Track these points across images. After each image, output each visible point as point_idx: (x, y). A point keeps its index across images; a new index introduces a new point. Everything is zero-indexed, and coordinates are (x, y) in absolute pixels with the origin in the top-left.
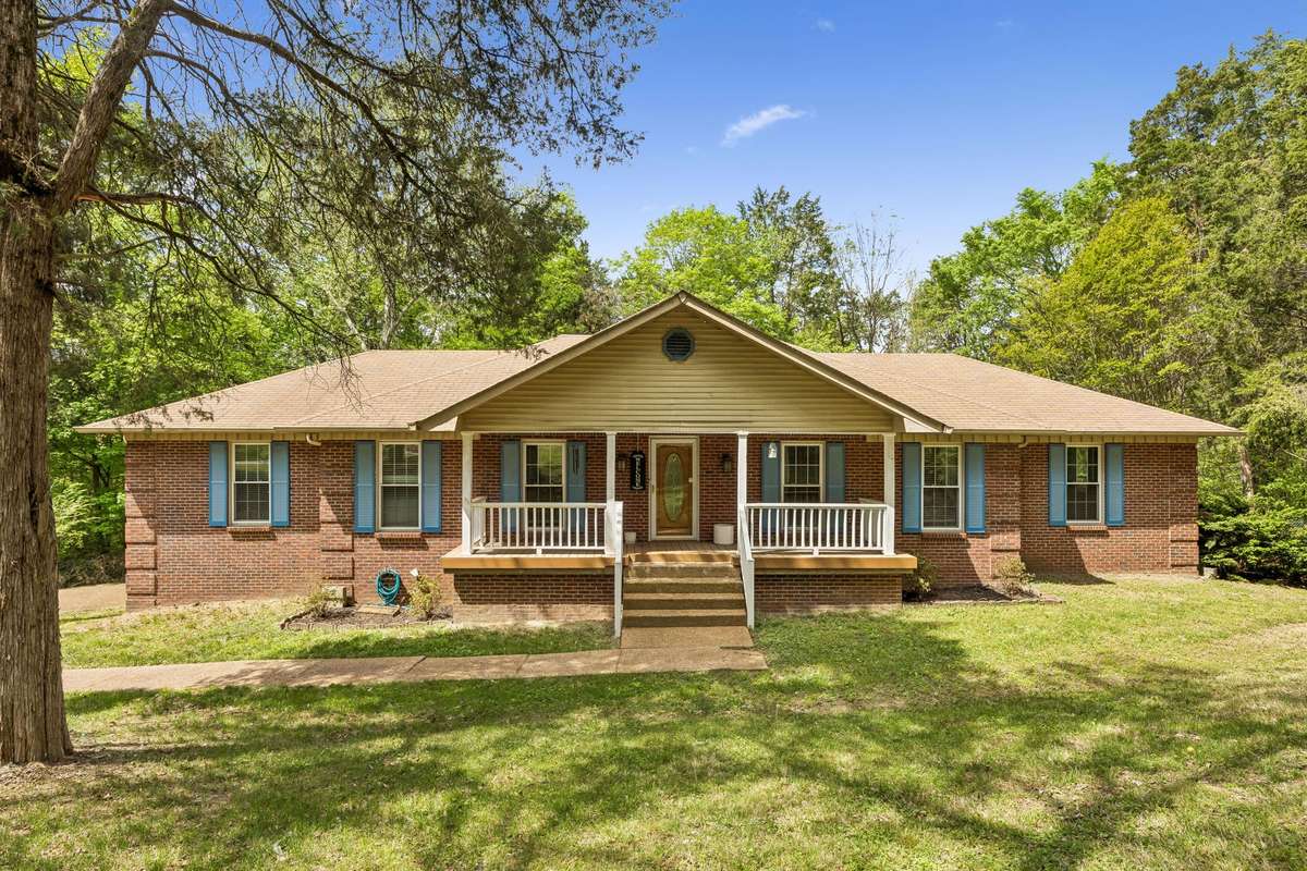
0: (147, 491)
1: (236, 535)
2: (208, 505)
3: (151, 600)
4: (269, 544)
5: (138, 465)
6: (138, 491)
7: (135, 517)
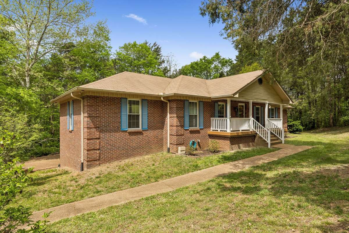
0: (96, 117)
1: (131, 133)
2: (120, 123)
3: (98, 163)
4: (141, 137)
5: (92, 106)
6: (92, 117)
7: (91, 128)
